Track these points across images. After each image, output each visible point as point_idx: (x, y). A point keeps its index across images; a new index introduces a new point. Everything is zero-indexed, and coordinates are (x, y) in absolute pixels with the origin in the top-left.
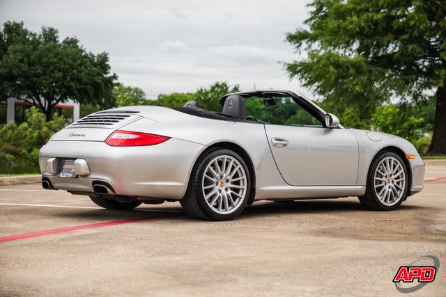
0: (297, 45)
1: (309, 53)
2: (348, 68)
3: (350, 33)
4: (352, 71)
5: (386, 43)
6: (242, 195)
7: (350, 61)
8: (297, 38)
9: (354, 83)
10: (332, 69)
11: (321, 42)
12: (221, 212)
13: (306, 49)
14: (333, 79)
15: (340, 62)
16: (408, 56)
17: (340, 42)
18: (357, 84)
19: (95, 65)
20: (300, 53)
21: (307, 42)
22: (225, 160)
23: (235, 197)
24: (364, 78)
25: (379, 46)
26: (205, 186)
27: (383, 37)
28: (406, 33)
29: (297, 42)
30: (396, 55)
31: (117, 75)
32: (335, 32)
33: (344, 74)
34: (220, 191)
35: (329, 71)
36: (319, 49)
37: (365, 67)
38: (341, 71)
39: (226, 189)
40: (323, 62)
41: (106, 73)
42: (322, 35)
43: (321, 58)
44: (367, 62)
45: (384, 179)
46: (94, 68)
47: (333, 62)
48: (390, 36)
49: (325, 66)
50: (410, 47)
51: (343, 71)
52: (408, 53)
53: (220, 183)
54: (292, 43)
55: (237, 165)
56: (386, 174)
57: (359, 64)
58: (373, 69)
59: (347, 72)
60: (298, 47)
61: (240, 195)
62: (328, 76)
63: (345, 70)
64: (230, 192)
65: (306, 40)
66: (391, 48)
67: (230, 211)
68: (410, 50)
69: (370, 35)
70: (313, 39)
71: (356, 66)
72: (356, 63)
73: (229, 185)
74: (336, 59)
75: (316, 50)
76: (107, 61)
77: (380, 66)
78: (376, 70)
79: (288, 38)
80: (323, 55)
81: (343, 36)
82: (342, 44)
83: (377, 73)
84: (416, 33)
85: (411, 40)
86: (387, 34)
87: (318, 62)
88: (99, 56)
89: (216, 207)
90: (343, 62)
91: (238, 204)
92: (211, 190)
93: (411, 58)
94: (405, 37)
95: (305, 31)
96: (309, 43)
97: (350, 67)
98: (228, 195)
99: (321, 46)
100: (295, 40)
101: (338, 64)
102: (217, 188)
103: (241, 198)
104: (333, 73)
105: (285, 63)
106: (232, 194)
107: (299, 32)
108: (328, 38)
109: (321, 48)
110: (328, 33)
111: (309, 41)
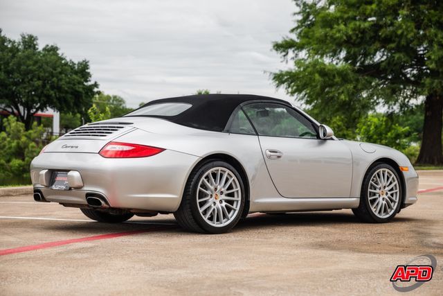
0: (284, 53)
1: (295, 62)
2: (334, 76)
3: (337, 41)
4: (337, 79)
5: (372, 51)
6: (237, 207)
7: (336, 69)
8: (283, 47)
9: (340, 91)
10: (317, 76)
11: (308, 51)
12: (216, 225)
13: (293, 58)
14: (319, 87)
15: (326, 70)
16: (395, 65)
17: (327, 51)
18: (343, 92)
19: (76, 73)
20: (287, 62)
21: (294, 51)
22: (219, 172)
23: (229, 210)
24: (350, 87)
25: (366, 55)
26: (199, 198)
27: (371, 45)
28: (394, 42)
29: (284, 51)
30: (384, 64)
31: (98, 83)
32: (322, 41)
33: (330, 82)
34: (215, 203)
35: (314, 79)
36: (306, 58)
37: (351, 75)
38: (327, 79)
39: (221, 202)
40: (309, 70)
41: (87, 81)
42: (309, 43)
43: (308, 66)
44: (353, 71)
45: (377, 191)
46: (74, 76)
47: (319, 70)
48: (377, 45)
49: (310, 73)
50: (397, 56)
51: (329, 79)
52: (395, 62)
53: (214, 196)
54: (279, 52)
55: (231, 177)
56: (380, 185)
57: (345, 72)
58: (360, 77)
59: (333, 80)
60: (284, 56)
61: (234, 207)
62: (314, 84)
63: (331, 78)
64: (224, 204)
65: (293, 49)
66: (378, 57)
67: (225, 223)
68: (396, 58)
69: (358, 43)
70: (300, 47)
71: (342, 74)
72: (342, 71)
73: (223, 197)
74: (322, 66)
75: (303, 59)
76: (88, 69)
77: (367, 75)
78: (363, 79)
79: (274, 47)
80: (310, 64)
81: (330, 45)
82: (329, 52)
83: (364, 82)
84: (403, 42)
85: (398, 49)
86: (374, 43)
87: (304, 70)
88: (80, 64)
89: (211, 219)
90: (329, 70)
91: (232, 216)
92: (205, 202)
93: (398, 67)
94: (393, 45)
95: (291, 40)
96: (296, 52)
97: (336, 75)
98: (222, 207)
99: (308, 55)
100: (282, 49)
101: (324, 73)
102: (211, 201)
103: (235, 210)
104: (319, 81)
105: (271, 73)
106: (226, 206)
107: (286, 41)
108: (314, 46)
109: (309, 57)
110: (315, 42)
111: (296, 50)
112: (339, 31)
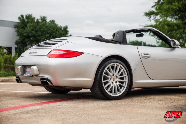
0: (149, 17)
1: (155, 20)
2: (174, 26)
3: (174, 10)
6: (125, 85)
7: (175, 23)
8: (149, 14)
10: (166, 27)
11: (161, 15)
12: (113, 95)
13: (153, 19)
14: (166, 31)
15: (170, 24)
17: (170, 14)
18: (178, 33)
20: (150, 21)
21: (154, 16)
22: (115, 66)
23: (121, 87)
24: (181, 31)
26: (104, 80)
29: (149, 16)
32: (167, 10)
33: (172, 29)
34: (113, 83)
35: (165, 28)
36: (160, 18)
37: (182, 26)
38: (170, 28)
39: (116, 82)
40: (162, 24)
42: (161, 12)
43: (161, 22)
44: (182, 23)
47: (166, 24)
49: (163, 25)
51: (171, 28)
53: (112, 79)
54: (147, 16)
55: (122, 68)
57: (179, 24)
59: (173, 28)
60: (149, 18)
61: (124, 85)
62: (164, 30)
63: (172, 27)
64: (118, 83)
65: (153, 15)
67: (118, 94)
70: (157, 14)
71: (177, 25)
73: (118, 79)
74: (168, 22)
75: (158, 19)
79: (145, 14)
80: (162, 21)
81: (171, 12)
87: (159, 24)
88: (64, 27)
89: (111, 92)
90: (171, 23)
91: (123, 90)
92: (107, 82)
95: (153, 11)
96: (155, 16)
97: (175, 26)
98: (117, 85)
99: (160, 17)
100: (149, 15)
101: (169, 25)
102: (111, 82)
103: (124, 87)
104: (167, 29)
105: (143, 26)
106: (119, 85)
107: (150, 11)
108: (164, 13)
109: (161, 18)
110: (164, 11)
111: (155, 15)
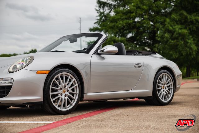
112: (120, 24)
